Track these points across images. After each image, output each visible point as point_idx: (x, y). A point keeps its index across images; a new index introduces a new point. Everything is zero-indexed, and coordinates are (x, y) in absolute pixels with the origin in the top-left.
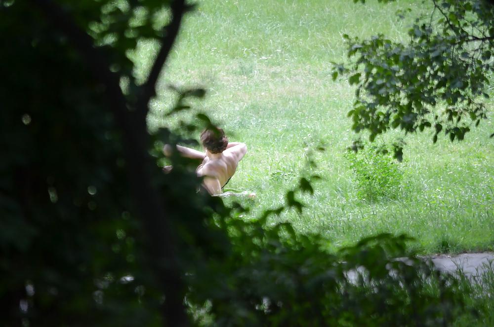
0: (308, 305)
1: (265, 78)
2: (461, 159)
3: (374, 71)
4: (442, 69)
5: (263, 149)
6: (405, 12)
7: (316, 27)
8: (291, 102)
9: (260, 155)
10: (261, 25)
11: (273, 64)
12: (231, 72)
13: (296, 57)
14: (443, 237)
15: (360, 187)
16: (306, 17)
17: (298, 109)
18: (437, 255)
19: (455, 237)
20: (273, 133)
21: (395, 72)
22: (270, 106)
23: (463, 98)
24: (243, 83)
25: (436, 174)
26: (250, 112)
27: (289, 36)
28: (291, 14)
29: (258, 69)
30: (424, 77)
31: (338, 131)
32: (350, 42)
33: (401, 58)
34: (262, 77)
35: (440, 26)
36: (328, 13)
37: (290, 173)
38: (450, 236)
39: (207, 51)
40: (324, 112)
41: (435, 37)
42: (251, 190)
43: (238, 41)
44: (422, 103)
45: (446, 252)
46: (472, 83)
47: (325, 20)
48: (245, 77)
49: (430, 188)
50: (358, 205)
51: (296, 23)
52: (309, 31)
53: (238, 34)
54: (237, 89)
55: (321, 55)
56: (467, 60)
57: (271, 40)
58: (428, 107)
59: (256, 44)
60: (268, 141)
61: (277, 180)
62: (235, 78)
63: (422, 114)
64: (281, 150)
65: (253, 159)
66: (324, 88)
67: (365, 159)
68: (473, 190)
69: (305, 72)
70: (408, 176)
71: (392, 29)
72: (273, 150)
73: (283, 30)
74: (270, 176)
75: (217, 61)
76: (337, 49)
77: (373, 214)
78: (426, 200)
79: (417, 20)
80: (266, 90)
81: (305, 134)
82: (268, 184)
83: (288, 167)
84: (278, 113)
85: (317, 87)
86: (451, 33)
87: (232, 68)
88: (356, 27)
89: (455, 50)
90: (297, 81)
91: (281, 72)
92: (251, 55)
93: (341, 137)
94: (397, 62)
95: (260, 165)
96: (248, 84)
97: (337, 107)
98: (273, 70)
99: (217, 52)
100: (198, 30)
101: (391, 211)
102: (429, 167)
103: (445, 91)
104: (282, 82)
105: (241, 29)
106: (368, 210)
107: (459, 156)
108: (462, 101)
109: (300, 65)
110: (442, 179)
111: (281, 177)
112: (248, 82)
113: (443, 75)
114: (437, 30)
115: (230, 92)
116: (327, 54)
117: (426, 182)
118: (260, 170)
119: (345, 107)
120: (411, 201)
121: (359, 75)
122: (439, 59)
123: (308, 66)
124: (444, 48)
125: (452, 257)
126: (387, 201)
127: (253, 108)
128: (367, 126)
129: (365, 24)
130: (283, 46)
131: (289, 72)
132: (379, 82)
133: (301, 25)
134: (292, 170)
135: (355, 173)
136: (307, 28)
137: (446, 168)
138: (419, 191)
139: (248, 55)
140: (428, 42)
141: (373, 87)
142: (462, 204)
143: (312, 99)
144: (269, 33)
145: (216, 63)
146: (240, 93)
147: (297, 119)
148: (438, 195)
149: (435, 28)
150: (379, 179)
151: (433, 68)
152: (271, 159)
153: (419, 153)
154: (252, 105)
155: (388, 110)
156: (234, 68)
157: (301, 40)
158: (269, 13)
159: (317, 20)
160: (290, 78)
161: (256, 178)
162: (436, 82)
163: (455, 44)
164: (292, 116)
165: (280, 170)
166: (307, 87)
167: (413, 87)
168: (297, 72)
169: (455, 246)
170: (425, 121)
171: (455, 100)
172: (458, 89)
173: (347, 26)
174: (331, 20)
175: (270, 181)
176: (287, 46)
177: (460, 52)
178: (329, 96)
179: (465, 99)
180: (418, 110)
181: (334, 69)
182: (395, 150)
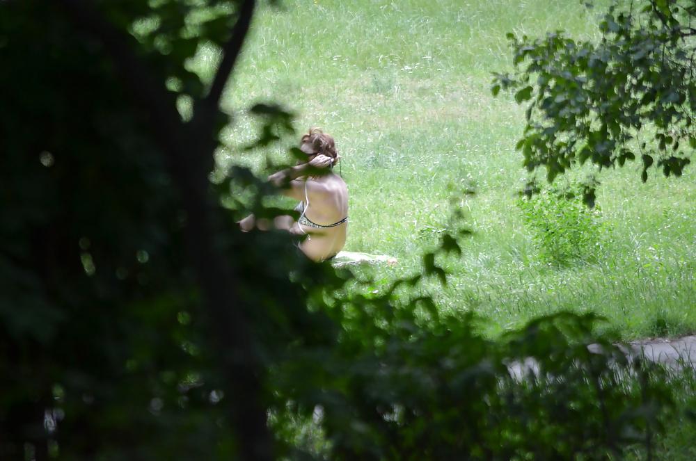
1: (408, 96)
2: (687, 204)
3: (552, 83)
4: (649, 76)
5: (407, 196)
7: (481, 22)
8: (446, 129)
9: (403, 205)
10: (403, 22)
11: (421, 77)
12: (361, 88)
13: (453, 65)
14: (658, 314)
15: (544, 247)
16: (466, 9)
17: (455, 139)
18: (650, 339)
19: (676, 312)
20: (421, 173)
21: (581, 83)
22: (416, 135)
23: (680, 116)
24: (378, 104)
25: (652, 226)
26: (388, 145)
27: (443, 37)
28: (445, 6)
29: (399, 83)
30: (622, 90)
31: (513, 168)
32: (516, 44)
33: (591, 63)
34: (405, 94)
35: (645, 15)
38: (669, 312)
39: (327, 60)
40: (492, 143)
41: (637, 32)
42: (390, 254)
43: (371, 45)
44: (621, 126)
45: (663, 334)
46: (691, 95)
47: (493, 12)
48: (382, 96)
49: (644, 246)
50: (541, 271)
51: (452, 17)
52: (471, 29)
53: (370, 36)
54: (369, 113)
55: (488, 63)
56: (683, 63)
57: (417, 43)
58: (632, 131)
59: (395, 49)
60: (414, 185)
61: (427, 239)
62: (367, 97)
63: (622, 141)
64: (433, 197)
65: (393, 210)
66: (493, 108)
69: (466, 86)
71: (589, 23)
72: (421, 197)
73: (434, 27)
74: (417, 234)
75: (341, 73)
76: (510, 52)
77: (562, 284)
78: (638, 263)
79: (612, 9)
80: (410, 114)
82: (415, 245)
83: (442, 221)
84: (427, 146)
85: (482, 107)
87: (363, 83)
88: (537, 20)
89: (666, 50)
90: (454, 99)
91: (431, 88)
92: (389, 64)
93: (517, 176)
94: (584, 67)
95: (404, 218)
96: (385, 105)
97: (511, 135)
98: (420, 84)
99: (342, 62)
100: (314, 31)
102: (642, 217)
103: (654, 107)
104: (434, 101)
105: (374, 27)
106: (555, 278)
107: (684, 200)
108: (679, 120)
109: (458, 77)
110: (660, 233)
111: (432, 236)
112: (385, 103)
113: (649, 85)
114: (641, 21)
115: (360, 117)
117: (638, 238)
118: (404, 226)
121: (530, 89)
122: (643, 62)
123: (471, 77)
124: (650, 47)
125: (672, 341)
126: (582, 264)
127: (392, 139)
128: (544, 162)
129: (550, 17)
130: (434, 50)
131: (443, 86)
132: (560, 99)
133: (459, 20)
134: (448, 225)
136: (468, 24)
137: (666, 216)
139: (386, 64)
140: (628, 38)
141: (551, 106)
143: (476, 124)
144: (414, 32)
145: (340, 77)
146: (373, 119)
147: (454, 152)
148: (651, 255)
149: (637, 20)
151: (635, 76)
152: (418, 211)
153: (627, 196)
154: (391, 135)
155: (573, 137)
156: (366, 83)
157: (460, 41)
158: (413, 5)
159: (482, 13)
160: (445, 95)
161: (397, 237)
162: (640, 96)
163: (666, 41)
164: (448, 148)
165: (432, 225)
166: (468, 107)
167: (608, 104)
168: (454, 87)
169: (676, 326)
170: (626, 152)
171: (668, 120)
172: (673, 103)
173: (525, 20)
174: (502, 12)
175: (418, 241)
176: (440, 51)
177: (673, 52)
178: (500, 120)
179: (683, 118)
180: (616, 135)
181: (495, 81)
182: (585, 191)
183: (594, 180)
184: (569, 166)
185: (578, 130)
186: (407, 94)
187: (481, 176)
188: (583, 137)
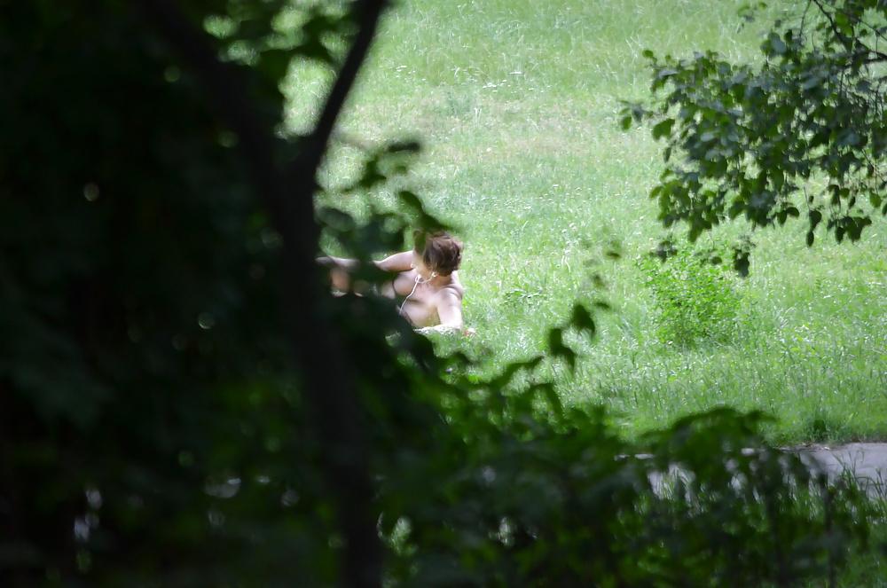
0: (585, 533)
1: (491, 121)
2: (846, 272)
3: (698, 118)
4: (822, 112)
5: (489, 250)
6: (755, 9)
7: (585, 31)
8: (539, 166)
9: (484, 261)
10: (486, 26)
11: (507, 97)
12: (431, 110)
13: (549, 84)
14: (816, 413)
15: (663, 320)
16: (567, 13)
17: (552, 178)
18: (804, 444)
19: (838, 412)
20: (507, 220)
21: (735, 117)
22: (502, 172)
23: (860, 164)
24: (453, 130)
25: (801, 299)
26: (466, 183)
27: (537, 47)
28: (540, 7)
29: (480, 104)
30: (787, 128)
31: (624, 218)
32: (655, 64)
33: (749, 91)
34: (488, 119)
35: (819, 34)
36: (606, 6)
37: (537, 294)
38: (830, 411)
39: (389, 71)
40: (598, 185)
41: (808, 54)
43: (445, 54)
44: (785, 174)
45: (821, 439)
46: (874, 138)
47: (601, 18)
48: (457, 120)
49: (790, 322)
50: (660, 352)
51: (549, 23)
52: (573, 39)
53: (444, 42)
54: (442, 141)
55: (593, 82)
56: (866, 97)
57: (503, 54)
58: (798, 181)
59: (476, 61)
60: (498, 235)
61: (515, 305)
62: (439, 120)
63: (786, 194)
64: (522, 252)
65: (472, 266)
66: (599, 141)
67: (673, 270)
68: (867, 328)
69: (566, 112)
70: (750, 301)
71: (722, 37)
72: (508, 251)
73: (526, 34)
74: (502, 299)
75: (407, 89)
76: (623, 70)
77: (687, 369)
78: (783, 345)
79: (778, 24)
80: (495, 144)
81: (565, 224)
82: (498, 313)
83: (534, 282)
84: (516, 185)
85: (585, 140)
86: (839, 48)
87: (433, 102)
88: (657, 31)
89: (844, 78)
90: (550, 128)
91: (521, 112)
92: (468, 80)
93: (629, 230)
94: (739, 99)
95: (484, 278)
96: (462, 133)
97: (622, 176)
98: (507, 107)
99: (407, 74)
101: (720, 363)
102: (789, 287)
103: (827, 151)
104: (524, 129)
105: (449, 32)
106: (678, 361)
107: (841, 267)
108: (858, 169)
109: (556, 100)
110: (810, 308)
111: (521, 301)
112: (462, 129)
113: (823, 122)
114: (813, 42)
116: (605, 80)
117: (782, 314)
118: (484, 287)
119: (638, 175)
120: (756, 347)
121: (671, 122)
122: (815, 93)
123: (571, 100)
124: (825, 73)
125: (833, 448)
126: (711, 345)
127: (471, 176)
128: (684, 216)
129: (673, 27)
130: (525, 64)
131: (536, 111)
132: (707, 136)
133: (557, 27)
134: (541, 288)
135: (655, 296)
136: (569, 32)
137: (819, 288)
138: (770, 329)
139: (463, 80)
140: (797, 62)
141: (697, 146)
142: (847, 354)
143: (578, 161)
144: (500, 40)
145: (406, 94)
146: (448, 149)
147: (550, 196)
148: (803, 336)
149: (810, 40)
150: (698, 307)
151: (804, 110)
152: (502, 268)
153: (769, 260)
154: (469, 170)
155: (722, 186)
156: (438, 102)
157: (557, 53)
158: (499, 4)
159: (587, 19)
160: (538, 121)
161: (477, 301)
162: (809, 135)
163: (846, 67)
164: (541, 190)
165: (520, 288)
166: (567, 139)
167: (769, 145)
168: (550, 112)
169: (838, 429)
170: (788, 206)
171: (845, 168)
172: (852, 146)
173: (640, 30)
174: (613, 18)
175: (502, 308)
176: (533, 65)
177: (854, 81)
178: (608, 156)
179: (863, 166)
180: (777, 187)
181: (624, 111)
182: (735, 257)
183: (749, 242)
184: (717, 223)
185: (730, 177)
186: (489, 118)
187: (584, 227)
188: (736, 186)
